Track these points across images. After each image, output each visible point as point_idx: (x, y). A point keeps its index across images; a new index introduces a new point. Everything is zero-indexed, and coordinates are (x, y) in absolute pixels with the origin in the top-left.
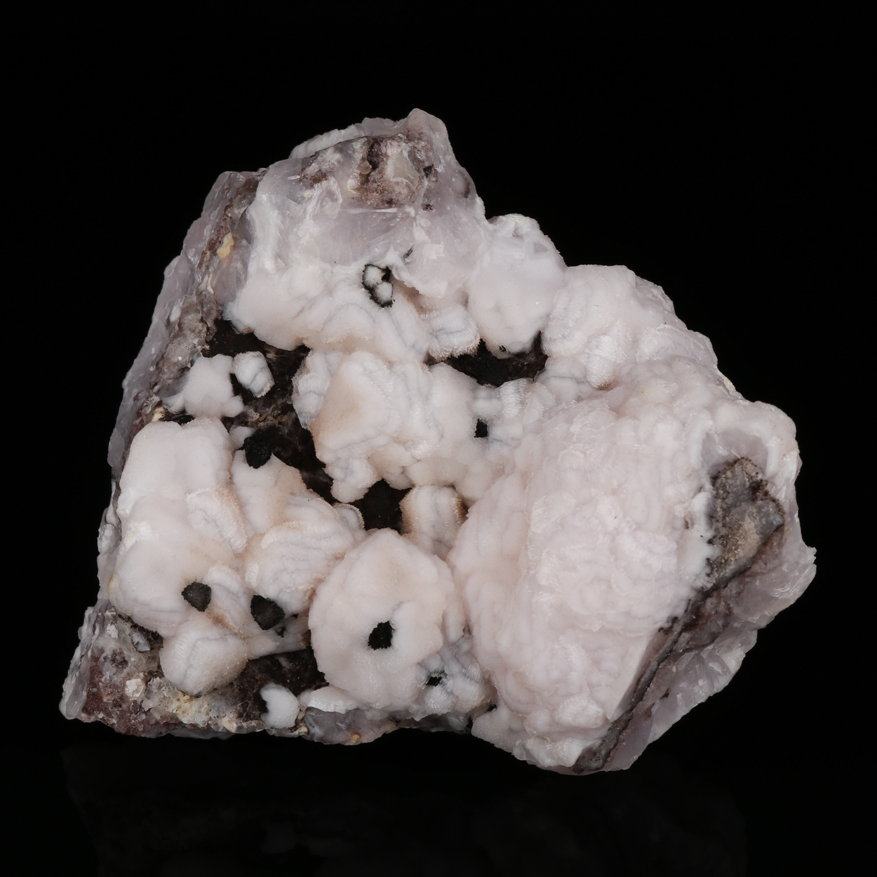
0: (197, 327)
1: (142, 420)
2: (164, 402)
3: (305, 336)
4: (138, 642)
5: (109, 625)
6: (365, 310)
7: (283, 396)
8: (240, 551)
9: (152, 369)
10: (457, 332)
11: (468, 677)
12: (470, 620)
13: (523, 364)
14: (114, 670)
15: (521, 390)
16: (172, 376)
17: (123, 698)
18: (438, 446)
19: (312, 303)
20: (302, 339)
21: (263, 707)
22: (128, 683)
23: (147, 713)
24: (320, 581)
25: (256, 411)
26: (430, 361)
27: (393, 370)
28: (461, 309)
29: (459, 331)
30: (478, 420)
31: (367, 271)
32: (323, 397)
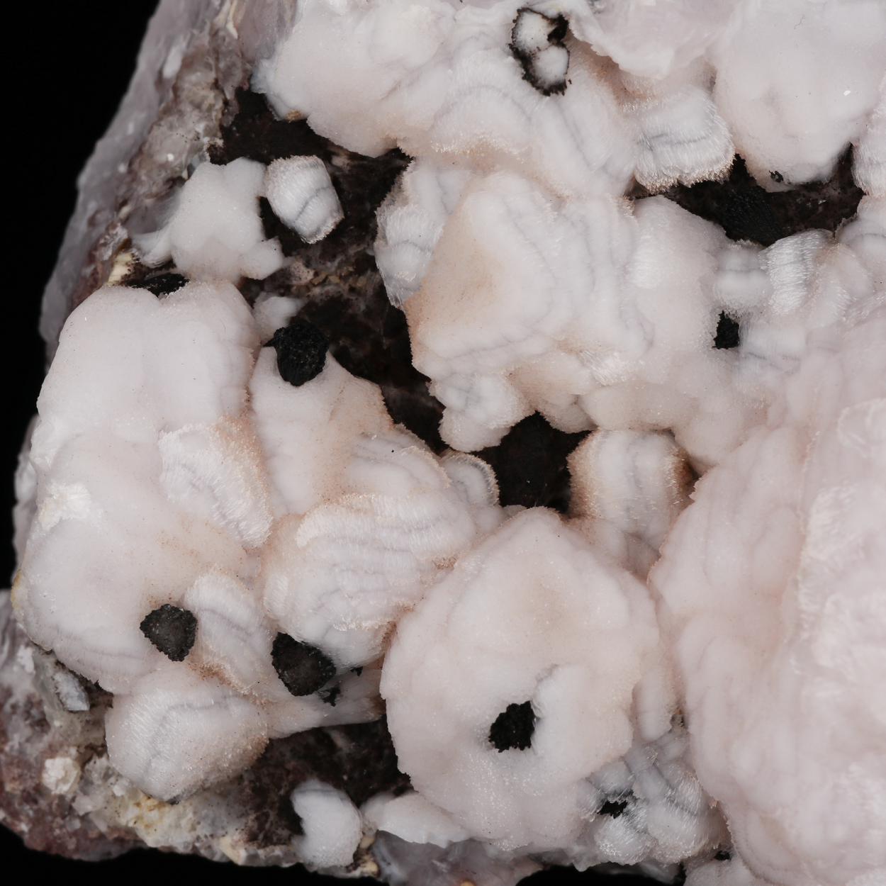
0: (205, 98)
1: (95, 269)
2: (134, 242)
3: (402, 135)
4: (68, 693)
5: (22, 647)
6: (513, 100)
7: (359, 240)
8: (258, 543)
9: (122, 168)
10: (690, 141)
11: (677, 805)
12: (685, 702)
13: (815, 202)
14: (27, 732)
15: (809, 256)
16: (155, 189)
17: (40, 790)
18: (642, 362)
19: (414, 76)
20: (395, 140)
21: (295, 826)
22: (49, 763)
23: (84, 818)
24: (405, 610)
25: (308, 265)
26: (637, 193)
27: (564, 212)
28: (700, 96)
29: (695, 141)
30: (722, 315)
31: (520, 22)
32: (429, 254)
